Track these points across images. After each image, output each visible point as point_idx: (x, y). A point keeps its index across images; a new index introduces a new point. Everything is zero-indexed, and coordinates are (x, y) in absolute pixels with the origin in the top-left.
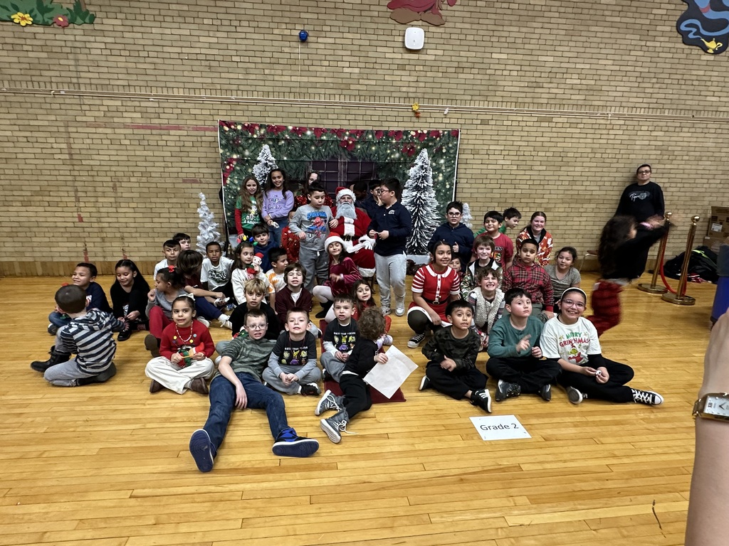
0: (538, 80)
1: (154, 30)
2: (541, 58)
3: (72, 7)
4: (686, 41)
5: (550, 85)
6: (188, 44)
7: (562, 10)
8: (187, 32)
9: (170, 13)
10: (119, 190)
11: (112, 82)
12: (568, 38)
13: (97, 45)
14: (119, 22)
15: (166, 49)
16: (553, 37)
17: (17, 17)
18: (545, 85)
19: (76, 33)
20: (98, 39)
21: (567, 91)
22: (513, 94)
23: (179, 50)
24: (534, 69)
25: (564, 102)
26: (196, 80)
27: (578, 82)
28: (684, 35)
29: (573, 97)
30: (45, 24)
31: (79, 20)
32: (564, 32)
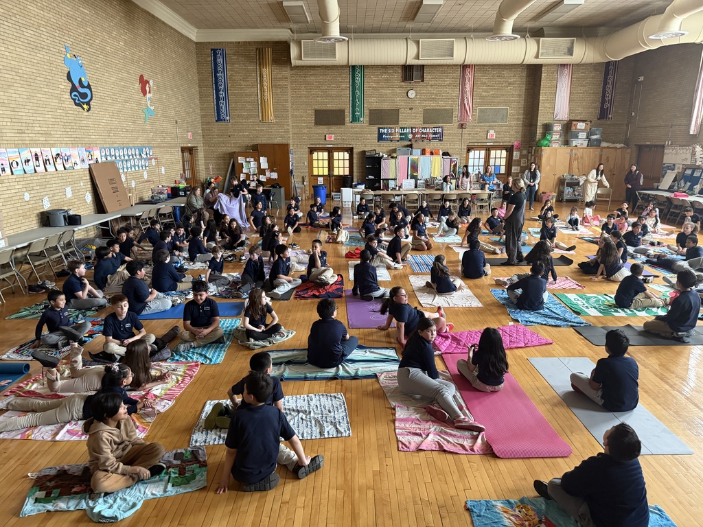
0: (22, 128)
2: (20, 114)
4: (76, 104)
5: (28, 132)
7: (22, 82)
12: (28, 101)
16: (22, 100)
18: (26, 132)
21: (37, 135)
22: (12, 139)
24: (17, 121)
25: (37, 142)
27: (39, 129)
28: (74, 100)
29: (40, 139)
32: (25, 97)
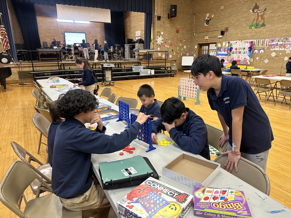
1: (276, 26)
3: (262, 24)
6: (283, 27)
8: (283, 25)
9: (280, 22)
10: (262, 58)
11: (266, 37)
13: (265, 30)
14: (270, 25)
15: (278, 29)
17: (252, 28)
19: (262, 28)
20: (265, 29)
23: (280, 29)
26: (283, 35)
30: (257, 28)
31: (263, 26)
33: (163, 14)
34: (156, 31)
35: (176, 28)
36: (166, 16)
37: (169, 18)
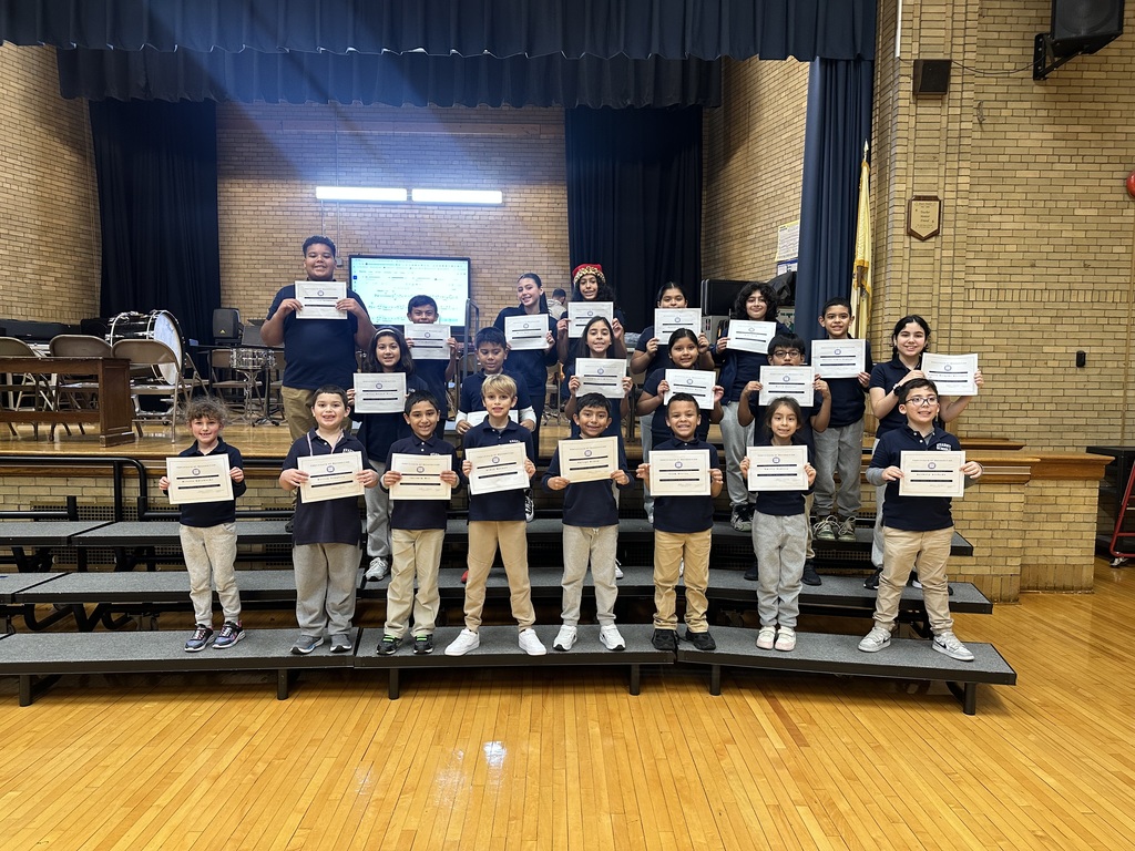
33: (984, 44)
34: (899, 188)
35: (1122, 160)
36: (1015, 54)
37: (1039, 75)
